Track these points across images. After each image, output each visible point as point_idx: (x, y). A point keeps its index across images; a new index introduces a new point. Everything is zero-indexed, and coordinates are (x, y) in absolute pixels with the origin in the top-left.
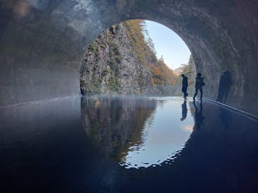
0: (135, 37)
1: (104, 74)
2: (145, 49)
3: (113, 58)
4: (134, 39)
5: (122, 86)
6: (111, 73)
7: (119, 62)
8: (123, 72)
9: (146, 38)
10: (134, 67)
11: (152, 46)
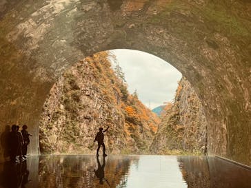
0: (100, 65)
1: (56, 116)
2: (113, 82)
3: (69, 94)
4: (97, 68)
5: (81, 133)
6: (66, 116)
7: (77, 99)
8: (82, 114)
9: (113, 66)
10: (99, 107)
11: (122, 77)
